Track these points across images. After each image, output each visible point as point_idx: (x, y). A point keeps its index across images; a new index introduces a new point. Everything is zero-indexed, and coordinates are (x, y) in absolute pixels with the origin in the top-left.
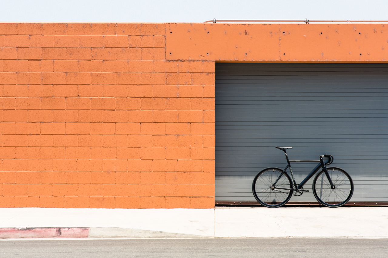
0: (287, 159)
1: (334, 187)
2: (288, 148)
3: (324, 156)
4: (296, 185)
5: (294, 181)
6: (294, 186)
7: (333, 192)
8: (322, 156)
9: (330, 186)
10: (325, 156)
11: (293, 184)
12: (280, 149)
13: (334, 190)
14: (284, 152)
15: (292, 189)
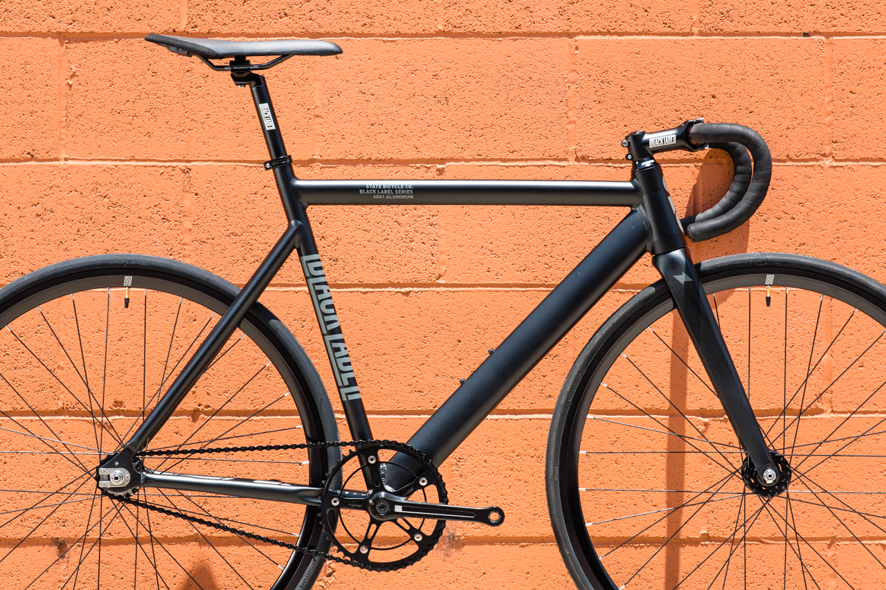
0: (280, 162)
1: (770, 476)
2: (284, 56)
3: (670, 136)
4: (366, 446)
5: (356, 411)
6: (353, 465)
7: (764, 527)
8: (653, 139)
9: (737, 459)
10: (687, 138)
11: (345, 434)
12: (206, 56)
13: (777, 502)
14: (246, 92)
15: (327, 496)
